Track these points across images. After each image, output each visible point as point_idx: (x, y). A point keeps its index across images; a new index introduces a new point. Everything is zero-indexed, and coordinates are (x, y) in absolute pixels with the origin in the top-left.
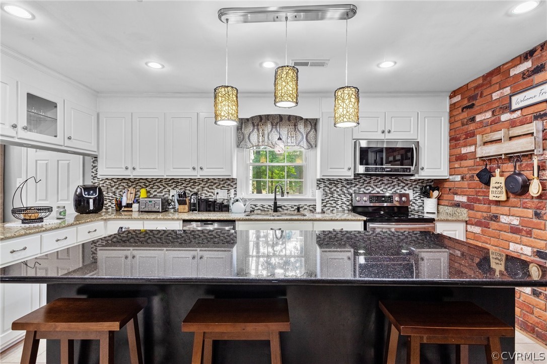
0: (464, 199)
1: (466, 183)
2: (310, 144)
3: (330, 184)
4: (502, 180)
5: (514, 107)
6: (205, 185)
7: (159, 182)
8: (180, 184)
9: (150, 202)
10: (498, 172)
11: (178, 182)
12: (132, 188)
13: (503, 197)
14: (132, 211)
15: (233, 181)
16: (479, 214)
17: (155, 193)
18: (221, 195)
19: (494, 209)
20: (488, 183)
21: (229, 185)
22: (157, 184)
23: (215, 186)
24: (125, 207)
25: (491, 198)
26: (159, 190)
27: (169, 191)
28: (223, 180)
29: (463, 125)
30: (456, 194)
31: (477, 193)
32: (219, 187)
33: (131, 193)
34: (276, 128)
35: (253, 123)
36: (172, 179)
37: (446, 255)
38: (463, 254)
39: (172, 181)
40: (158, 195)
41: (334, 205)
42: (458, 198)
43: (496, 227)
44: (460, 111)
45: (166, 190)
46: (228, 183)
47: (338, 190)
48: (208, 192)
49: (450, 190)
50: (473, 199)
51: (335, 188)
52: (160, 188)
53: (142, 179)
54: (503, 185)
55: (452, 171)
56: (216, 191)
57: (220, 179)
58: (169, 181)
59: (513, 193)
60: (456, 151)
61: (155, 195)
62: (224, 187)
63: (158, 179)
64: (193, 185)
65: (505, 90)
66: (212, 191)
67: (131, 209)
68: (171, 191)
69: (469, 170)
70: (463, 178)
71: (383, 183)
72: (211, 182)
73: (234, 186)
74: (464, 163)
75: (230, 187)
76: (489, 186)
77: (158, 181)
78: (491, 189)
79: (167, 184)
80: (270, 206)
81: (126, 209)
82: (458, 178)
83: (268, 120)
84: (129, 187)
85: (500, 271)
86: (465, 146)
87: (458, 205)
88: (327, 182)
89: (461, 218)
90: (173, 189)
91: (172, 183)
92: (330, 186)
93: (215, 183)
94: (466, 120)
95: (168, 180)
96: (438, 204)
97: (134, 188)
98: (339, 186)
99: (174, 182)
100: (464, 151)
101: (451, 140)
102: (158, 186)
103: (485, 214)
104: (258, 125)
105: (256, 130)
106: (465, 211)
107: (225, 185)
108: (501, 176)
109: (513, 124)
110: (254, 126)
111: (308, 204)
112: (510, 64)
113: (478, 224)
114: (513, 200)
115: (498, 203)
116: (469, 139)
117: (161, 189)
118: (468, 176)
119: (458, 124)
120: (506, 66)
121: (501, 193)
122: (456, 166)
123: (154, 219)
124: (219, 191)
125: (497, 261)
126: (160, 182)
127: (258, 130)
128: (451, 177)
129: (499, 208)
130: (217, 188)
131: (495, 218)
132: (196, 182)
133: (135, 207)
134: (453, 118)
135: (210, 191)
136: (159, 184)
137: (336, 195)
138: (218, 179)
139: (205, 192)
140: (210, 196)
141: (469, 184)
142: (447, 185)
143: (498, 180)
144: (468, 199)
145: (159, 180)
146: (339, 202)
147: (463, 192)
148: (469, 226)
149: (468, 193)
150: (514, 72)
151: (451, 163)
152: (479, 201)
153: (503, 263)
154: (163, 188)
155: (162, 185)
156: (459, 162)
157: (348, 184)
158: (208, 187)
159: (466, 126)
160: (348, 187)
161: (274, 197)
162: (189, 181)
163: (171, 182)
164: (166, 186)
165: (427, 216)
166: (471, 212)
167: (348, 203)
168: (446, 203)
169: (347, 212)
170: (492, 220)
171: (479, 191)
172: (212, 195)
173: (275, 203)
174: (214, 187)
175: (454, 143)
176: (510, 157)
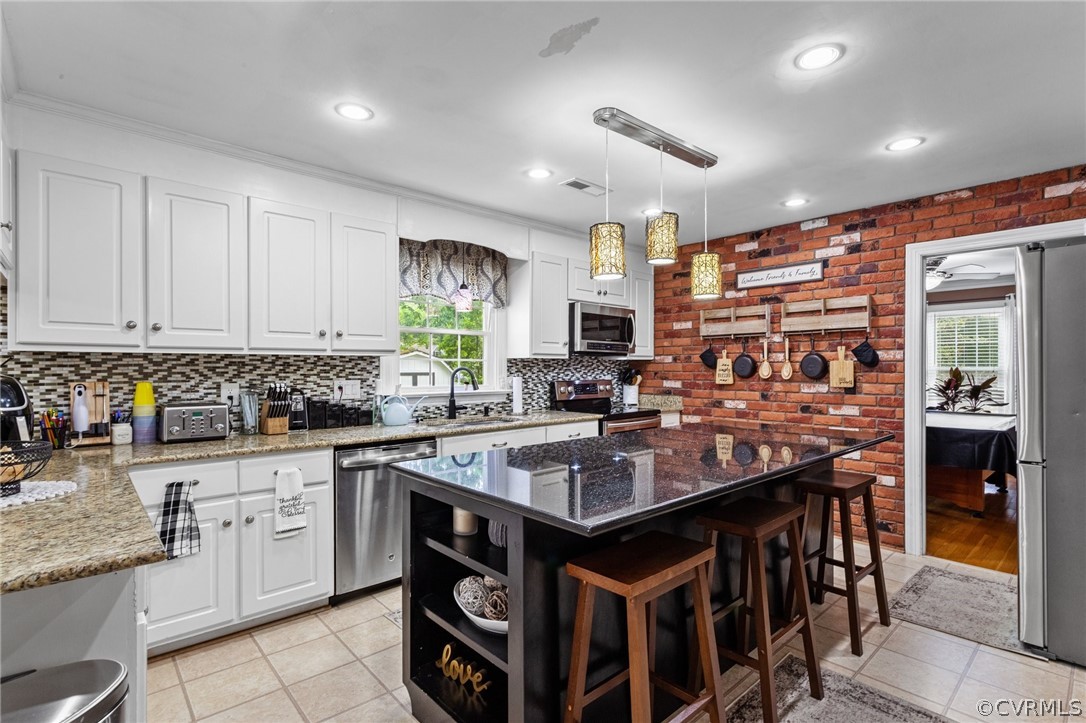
0: (678, 385)
1: (679, 366)
2: (500, 299)
3: (524, 367)
4: (729, 362)
5: (740, 286)
6: (312, 370)
7: (187, 364)
8: (247, 368)
9: (195, 414)
10: (724, 353)
11: (244, 364)
12: (94, 379)
13: (730, 381)
14: (111, 444)
15: (372, 362)
16: (698, 402)
17: (176, 393)
18: (348, 392)
19: (717, 394)
20: (713, 366)
21: (363, 369)
22: (179, 369)
23: (335, 372)
24: (86, 435)
25: (718, 381)
26: (184, 386)
27: (218, 387)
28: (350, 360)
29: (675, 294)
30: (666, 379)
31: (695, 377)
32: (343, 374)
33: (96, 396)
34: (448, 265)
35: (409, 249)
36: (227, 356)
37: (652, 456)
38: (675, 452)
39: (227, 361)
40: (184, 396)
41: (530, 401)
42: (667, 384)
43: (720, 414)
44: (671, 277)
45: (209, 383)
46: (363, 365)
47: (534, 376)
48: (319, 385)
49: (656, 374)
50: (690, 384)
51: (530, 374)
52: (189, 378)
53: (130, 355)
54: (730, 367)
55: (658, 349)
56: (337, 383)
57: (344, 357)
58: (218, 361)
59: (739, 376)
60: (665, 326)
61: (175, 398)
62: (353, 374)
63: (184, 355)
64: (283, 371)
65: (730, 265)
66: (328, 382)
67: (107, 440)
68: (223, 385)
69: (684, 350)
70: (675, 360)
71: (583, 366)
72: (326, 364)
73: (375, 372)
74: (676, 341)
75: (366, 375)
76: (715, 368)
77: (183, 361)
78: (718, 372)
79: (213, 370)
80: (438, 408)
81: (87, 441)
82: (669, 359)
83: (436, 248)
84: (84, 377)
85: (727, 461)
86: (678, 320)
87: (668, 392)
88: (521, 365)
89: (674, 408)
90: (230, 380)
91: (226, 366)
92: (524, 371)
93: (334, 367)
94: (679, 290)
95: (214, 359)
96: (640, 393)
97: (104, 380)
98: (535, 370)
99: (231, 364)
100: (677, 326)
101: (657, 311)
102: (183, 374)
103: (706, 401)
104: (418, 255)
105: (415, 263)
106: (679, 399)
107: (355, 371)
108: (727, 357)
109: (738, 303)
110: (411, 255)
111: (496, 401)
112: (735, 239)
113: (696, 412)
114: (740, 383)
115: (721, 387)
116: (684, 313)
117: (193, 382)
118: (682, 357)
119: (669, 293)
120: (731, 240)
121: (728, 375)
122: (666, 344)
123: (271, 450)
124: (343, 382)
125: (724, 451)
126: (192, 362)
127: (419, 265)
128: (657, 358)
129: (724, 392)
130: (338, 377)
131: (719, 404)
132: (289, 365)
133: (122, 432)
134: (660, 286)
135: (323, 382)
136: (187, 370)
137: (531, 385)
138: (341, 357)
139: (312, 385)
140: (324, 393)
141: (683, 367)
142: (650, 368)
143: (724, 363)
144: (683, 384)
145: (188, 359)
146: (535, 396)
147: (677, 376)
148: (684, 417)
149: (683, 377)
150: (739, 249)
151: (658, 341)
152: (698, 386)
153: (730, 451)
154: (198, 378)
155: (196, 371)
156: (669, 339)
157: (545, 367)
158: (318, 375)
159: (680, 297)
160: (545, 371)
161: (449, 392)
162: (273, 362)
163: (222, 364)
164: (210, 374)
165: (628, 410)
166: (687, 399)
167: (545, 397)
168: (651, 390)
169: (544, 410)
170: (714, 406)
171: (698, 375)
172: (328, 391)
173: (452, 402)
174: (331, 375)
175: (661, 315)
176: (738, 338)
